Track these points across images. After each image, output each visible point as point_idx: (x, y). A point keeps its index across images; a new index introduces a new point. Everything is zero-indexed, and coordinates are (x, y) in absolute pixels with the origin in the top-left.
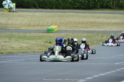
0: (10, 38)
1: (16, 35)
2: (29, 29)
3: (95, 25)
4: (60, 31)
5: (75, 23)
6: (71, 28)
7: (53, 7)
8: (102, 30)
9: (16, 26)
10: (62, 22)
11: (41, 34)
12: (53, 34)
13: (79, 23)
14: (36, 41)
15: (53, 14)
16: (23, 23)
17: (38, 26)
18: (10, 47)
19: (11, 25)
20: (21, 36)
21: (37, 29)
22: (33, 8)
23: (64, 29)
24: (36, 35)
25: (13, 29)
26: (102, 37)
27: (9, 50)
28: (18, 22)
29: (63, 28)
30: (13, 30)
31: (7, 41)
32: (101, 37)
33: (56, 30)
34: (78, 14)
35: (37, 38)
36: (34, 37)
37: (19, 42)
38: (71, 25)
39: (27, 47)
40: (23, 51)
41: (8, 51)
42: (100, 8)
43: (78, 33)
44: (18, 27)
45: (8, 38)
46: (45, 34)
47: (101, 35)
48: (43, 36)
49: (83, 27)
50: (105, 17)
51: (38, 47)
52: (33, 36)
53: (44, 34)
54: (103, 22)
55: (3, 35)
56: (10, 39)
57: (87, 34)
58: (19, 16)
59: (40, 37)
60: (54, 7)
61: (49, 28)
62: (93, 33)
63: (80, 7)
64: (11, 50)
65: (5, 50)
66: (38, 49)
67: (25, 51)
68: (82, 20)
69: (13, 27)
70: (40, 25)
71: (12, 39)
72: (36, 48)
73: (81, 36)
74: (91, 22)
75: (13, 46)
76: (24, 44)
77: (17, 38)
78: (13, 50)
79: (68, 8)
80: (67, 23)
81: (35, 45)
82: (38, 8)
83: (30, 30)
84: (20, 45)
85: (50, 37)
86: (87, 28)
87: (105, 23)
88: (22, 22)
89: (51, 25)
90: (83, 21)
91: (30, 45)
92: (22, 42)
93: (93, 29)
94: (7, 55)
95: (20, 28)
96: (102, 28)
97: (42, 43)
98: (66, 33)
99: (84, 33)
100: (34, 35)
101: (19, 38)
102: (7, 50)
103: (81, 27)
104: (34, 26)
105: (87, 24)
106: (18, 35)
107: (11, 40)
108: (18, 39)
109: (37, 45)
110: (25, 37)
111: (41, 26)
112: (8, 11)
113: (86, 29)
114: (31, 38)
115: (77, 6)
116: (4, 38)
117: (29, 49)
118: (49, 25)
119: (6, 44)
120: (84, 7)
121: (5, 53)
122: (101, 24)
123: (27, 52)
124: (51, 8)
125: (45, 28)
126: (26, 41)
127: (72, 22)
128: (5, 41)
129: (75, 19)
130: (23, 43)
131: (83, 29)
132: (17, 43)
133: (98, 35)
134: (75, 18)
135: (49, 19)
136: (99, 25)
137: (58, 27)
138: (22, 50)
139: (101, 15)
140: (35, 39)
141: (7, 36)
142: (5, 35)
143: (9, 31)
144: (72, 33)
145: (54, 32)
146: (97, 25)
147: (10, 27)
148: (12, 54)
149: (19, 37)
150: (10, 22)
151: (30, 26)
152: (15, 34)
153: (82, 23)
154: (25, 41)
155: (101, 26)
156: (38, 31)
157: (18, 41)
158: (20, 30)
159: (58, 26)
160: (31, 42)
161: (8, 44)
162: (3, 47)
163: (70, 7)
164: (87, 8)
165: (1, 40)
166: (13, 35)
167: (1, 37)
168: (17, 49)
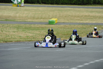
2: (34, 21)
3: (88, 18)
4: (60, 23)
5: (72, 16)
6: (69, 21)
7: (54, 2)
8: (94, 22)
9: (23, 19)
10: (61, 15)
11: (44, 26)
12: (54, 25)
13: (75, 16)
14: (39, 31)
15: (54, 8)
16: (29, 16)
17: (41, 18)
18: (18, 36)
19: (19, 17)
20: (27, 27)
21: (40, 21)
22: (37, 4)
23: (63, 21)
24: (40, 26)
28: (24, 15)
30: (20, 21)
31: (16, 31)
32: (93, 28)
34: (75, 9)
35: (40, 28)
36: (38, 28)
38: (68, 18)
39: (32, 36)
40: (28, 40)
41: (16, 40)
42: (93, 4)
43: (75, 25)
44: (25, 20)
47: (94, 26)
48: (45, 27)
49: (79, 20)
50: (97, 12)
51: (41, 36)
53: (46, 26)
54: (95, 16)
55: (12, 26)
56: (18, 29)
57: (82, 26)
58: (25, 10)
59: (43, 28)
60: (54, 3)
61: (51, 20)
62: (87, 25)
63: (76, 3)
64: (19, 39)
65: (13, 39)
66: (41, 38)
67: (30, 39)
68: (77, 14)
69: (21, 20)
70: (43, 17)
71: (19, 29)
72: (40, 37)
73: (77, 27)
74: (86, 16)
76: (29, 34)
77: (23, 28)
78: (21, 38)
79: (66, 4)
80: (65, 16)
81: (39, 34)
84: (26, 34)
86: (82, 20)
87: (97, 17)
88: (28, 15)
89: (52, 18)
90: (79, 15)
91: (34, 34)
92: (28, 32)
93: (87, 22)
95: (26, 20)
96: (95, 21)
97: (44, 33)
98: (64, 25)
99: (80, 25)
100: (38, 26)
101: (25, 28)
102: (16, 38)
103: (77, 20)
104: (38, 18)
105: (82, 18)
106: (24, 26)
107: (19, 30)
108: (24, 30)
109: (40, 34)
110: (30, 28)
112: (16, 6)
113: (81, 22)
114: (35, 29)
115: (74, 2)
116: (13, 29)
117: (34, 38)
118: (50, 18)
119: (15, 33)
120: (79, 3)
121: (14, 41)
122: (94, 17)
123: (32, 41)
124: (52, 4)
126: (32, 31)
127: (70, 16)
128: (14, 31)
129: (72, 13)
131: (78, 22)
132: (24, 33)
133: (91, 26)
134: (72, 12)
135: (50, 13)
136: (92, 18)
137: (58, 20)
139: (94, 10)
140: (39, 30)
141: (15, 27)
142: (14, 26)
143: (17, 22)
144: (70, 25)
145: (55, 23)
147: (18, 19)
148: (19, 43)
149: (26, 28)
150: (18, 15)
151: (35, 18)
152: (22, 25)
153: (78, 17)
154: (30, 31)
155: (94, 19)
156: (41, 23)
157: (25, 31)
158: (26, 22)
159: (57, 18)
160: (35, 32)
161: (16, 33)
162: (12, 36)
163: (68, 3)
164: (82, 4)
165: (10, 31)
166: (20, 26)
167: (10, 28)
168: (24, 38)
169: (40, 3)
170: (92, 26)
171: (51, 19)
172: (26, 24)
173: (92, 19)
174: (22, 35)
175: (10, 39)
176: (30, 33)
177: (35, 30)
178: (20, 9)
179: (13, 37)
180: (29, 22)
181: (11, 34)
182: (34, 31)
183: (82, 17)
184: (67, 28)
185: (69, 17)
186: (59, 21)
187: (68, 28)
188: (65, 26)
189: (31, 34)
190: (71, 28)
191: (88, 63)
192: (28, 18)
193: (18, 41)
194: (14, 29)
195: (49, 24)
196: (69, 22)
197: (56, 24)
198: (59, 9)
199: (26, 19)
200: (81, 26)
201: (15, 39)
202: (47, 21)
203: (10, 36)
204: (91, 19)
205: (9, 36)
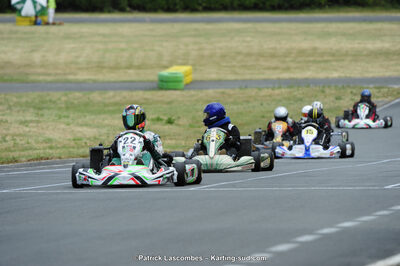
0: (40, 109)
1: (59, 99)
2: (100, 77)
3: (311, 59)
4: (202, 82)
5: (249, 55)
6: (236, 73)
7: (175, 4)
8: (335, 75)
9: (59, 72)
10: (206, 53)
11: (139, 95)
12: (178, 92)
13: (261, 55)
15: (177, 27)
16: (80, 60)
17: (130, 67)
18: (41, 139)
19: (42, 66)
20: (76, 102)
22: (109, 12)
23: (214, 76)
24: (125, 98)
25: (49, 79)
26: (338, 98)
27: (36, 149)
28: (63, 58)
29: (212, 74)
31: (32, 121)
32: (332, 98)
33: (188, 79)
34: (260, 26)
37: (70, 120)
38: (234, 63)
39: (95, 138)
40: (81, 151)
41: (33, 154)
42: (329, 6)
43: (260, 89)
44: (65, 74)
45: (32, 110)
46: (154, 92)
47: (333, 92)
48: (145, 99)
49: (275, 68)
50: (344, 35)
52: (112, 101)
53: (148, 95)
54: (338, 51)
55: (15, 99)
56: (40, 112)
57: (288, 90)
58: (68, 37)
60: (178, 7)
61: (165, 73)
62: (308, 86)
63: (264, 3)
64: (44, 149)
65: (23, 150)
68: (269, 45)
69: (49, 75)
70: (136, 63)
71: (46, 112)
73: (270, 96)
74: (302, 52)
75: (51, 136)
76: (85, 128)
77: (60, 109)
78: (51, 148)
79: (225, 8)
80: (223, 56)
82: (128, 9)
83: (103, 82)
84: (73, 131)
85: (169, 103)
86: (288, 69)
87: (347, 54)
88: (77, 57)
89: (171, 64)
90: (275, 48)
91: (104, 131)
92: (80, 121)
93: (308, 74)
94: (31, 165)
95: (71, 77)
96: (336, 70)
98: (219, 90)
99: (280, 88)
100: (118, 99)
101: (67, 108)
102: (31, 149)
103: (269, 68)
104: (116, 68)
105: (288, 59)
106: (64, 99)
107: (42, 115)
108: (65, 114)
110: (86, 105)
111: (139, 67)
112: (30, 21)
113: (286, 75)
114: (106, 109)
116: (18, 111)
118: (165, 63)
119: (27, 129)
120: (276, 1)
121: (24, 159)
122: (333, 55)
124: (169, 9)
125: (152, 76)
126: (93, 117)
127: (239, 53)
128: (21, 118)
129: (248, 42)
130: (81, 125)
131: (274, 75)
132: (63, 126)
133: (323, 92)
134: (248, 39)
135: (165, 44)
136: (326, 58)
137: (195, 70)
138: (78, 148)
139: (333, 27)
141: (28, 105)
142: (24, 100)
143: (35, 86)
144: (241, 88)
145: (182, 85)
146: (320, 59)
147: (39, 74)
148: (47, 164)
149: (70, 106)
150: (37, 57)
151: (103, 67)
152: (55, 95)
153: (273, 56)
154: (89, 118)
155: (334, 63)
156: (131, 86)
157: (66, 120)
158: (69, 82)
159: (193, 65)
160: (106, 122)
161: (32, 129)
162: (18, 141)
163: (232, 4)
164: (286, 5)
165: (9, 118)
166: (48, 98)
167: (10, 108)
168: (64, 147)
169: (122, 10)
170: (327, 91)
171: (166, 67)
172: (70, 89)
173: (326, 61)
174: (56, 135)
175: (8, 149)
176: (86, 125)
177: (105, 113)
178: (47, 33)
179: (20, 141)
180: (84, 82)
181: (11, 132)
182: (103, 116)
183: (286, 57)
184: (231, 100)
185: (239, 58)
186: (198, 76)
187: (235, 103)
188: (223, 93)
189: (89, 130)
190: (248, 102)
191: (310, 233)
192: (80, 69)
193: (42, 159)
194: (24, 111)
195: (161, 88)
196: (239, 77)
197: (188, 86)
198: (196, 30)
199: (70, 74)
200: (284, 91)
201: (30, 152)
202: (154, 77)
203: (7, 138)
204: (322, 65)
205: (5, 141)
